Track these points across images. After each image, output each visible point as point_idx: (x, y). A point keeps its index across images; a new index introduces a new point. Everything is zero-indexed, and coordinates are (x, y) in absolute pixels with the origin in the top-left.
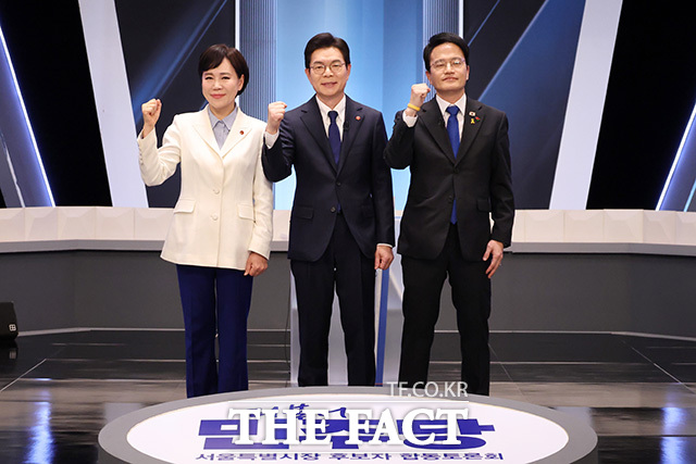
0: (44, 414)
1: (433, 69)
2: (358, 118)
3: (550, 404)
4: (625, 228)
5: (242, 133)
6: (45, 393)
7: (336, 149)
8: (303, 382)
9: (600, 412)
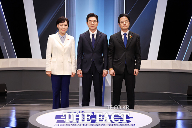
0: (14, 113)
1: (120, 23)
2: (100, 36)
3: (148, 111)
4: (168, 65)
5: (68, 39)
6: (14, 108)
7: (93, 44)
8: (83, 105)
9: (161, 113)
